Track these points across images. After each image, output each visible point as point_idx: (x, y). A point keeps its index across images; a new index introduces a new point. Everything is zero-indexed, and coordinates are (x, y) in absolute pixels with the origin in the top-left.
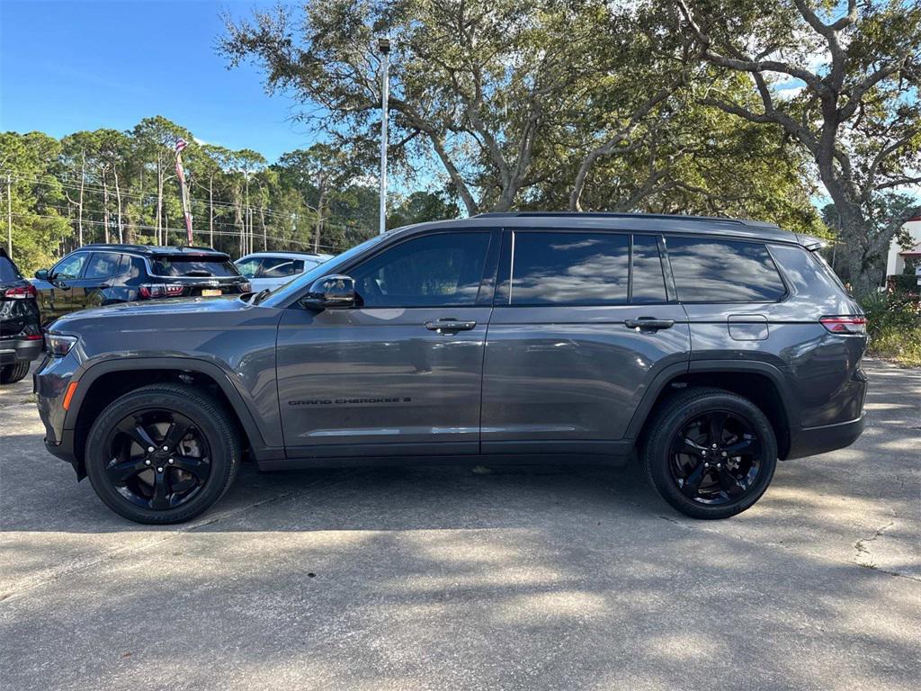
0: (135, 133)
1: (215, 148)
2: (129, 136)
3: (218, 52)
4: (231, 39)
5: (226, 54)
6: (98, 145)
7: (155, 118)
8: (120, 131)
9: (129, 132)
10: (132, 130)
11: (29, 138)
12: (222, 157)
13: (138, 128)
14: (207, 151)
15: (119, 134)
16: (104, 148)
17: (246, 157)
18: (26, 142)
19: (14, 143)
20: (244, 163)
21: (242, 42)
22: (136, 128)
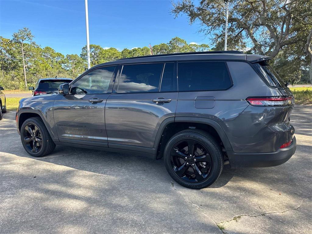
0: (170, 43)
1: (193, 45)
2: (168, 44)
3: (171, 13)
4: (174, 9)
5: (173, 14)
6: (159, 49)
7: (175, 38)
8: (166, 43)
9: (168, 43)
10: (169, 43)
11: (143, 49)
12: (195, 48)
13: (171, 42)
14: (191, 46)
15: (165, 45)
16: (161, 49)
17: (203, 47)
18: (142, 50)
19: (139, 51)
20: (202, 49)
21: (178, 9)
22: (170, 42)
